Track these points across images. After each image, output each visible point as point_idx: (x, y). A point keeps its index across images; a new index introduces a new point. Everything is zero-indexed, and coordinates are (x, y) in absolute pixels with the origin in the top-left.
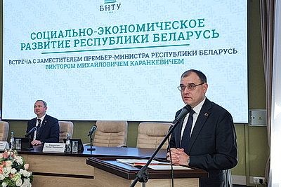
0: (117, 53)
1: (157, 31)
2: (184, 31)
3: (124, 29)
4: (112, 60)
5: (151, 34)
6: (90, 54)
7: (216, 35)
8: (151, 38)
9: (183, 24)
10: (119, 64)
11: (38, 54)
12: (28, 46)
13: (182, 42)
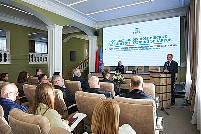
0: (139, 46)
1: (152, 39)
2: (160, 39)
3: (141, 39)
4: (137, 48)
5: (150, 40)
6: (131, 46)
7: (170, 40)
8: (150, 41)
9: (160, 37)
10: (140, 49)
11: (114, 47)
12: (111, 45)
13: (159, 42)
